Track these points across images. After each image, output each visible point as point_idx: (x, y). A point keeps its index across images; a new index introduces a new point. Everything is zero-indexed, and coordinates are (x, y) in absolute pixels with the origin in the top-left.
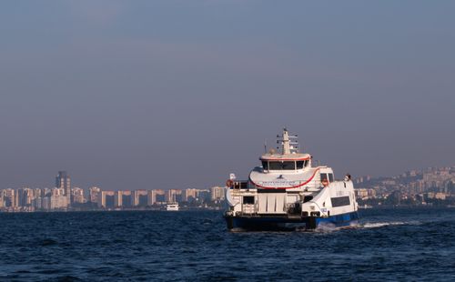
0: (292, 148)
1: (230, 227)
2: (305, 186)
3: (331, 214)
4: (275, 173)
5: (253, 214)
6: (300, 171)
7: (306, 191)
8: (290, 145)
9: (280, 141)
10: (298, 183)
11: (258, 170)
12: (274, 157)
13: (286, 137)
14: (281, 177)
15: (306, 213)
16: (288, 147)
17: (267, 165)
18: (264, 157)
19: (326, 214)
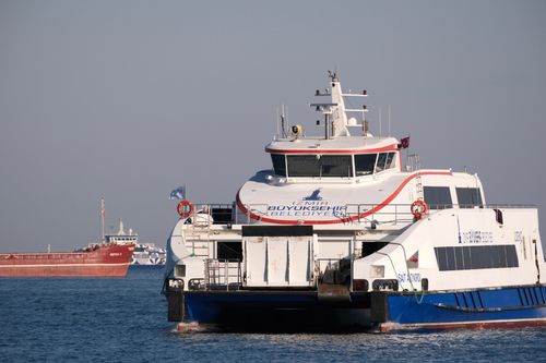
0: (353, 122)
1: (174, 317)
2: (370, 218)
3: (431, 288)
4: (303, 185)
5: (233, 286)
6: (366, 181)
7: (373, 229)
8: (349, 116)
9: (322, 104)
10: (353, 211)
11: (260, 177)
12: (301, 145)
13: (337, 93)
14: (315, 196)
15: (363, 283)
16: (343, 121)
17: (282, 166)
18: (277, 146)
19: (418, 287)
